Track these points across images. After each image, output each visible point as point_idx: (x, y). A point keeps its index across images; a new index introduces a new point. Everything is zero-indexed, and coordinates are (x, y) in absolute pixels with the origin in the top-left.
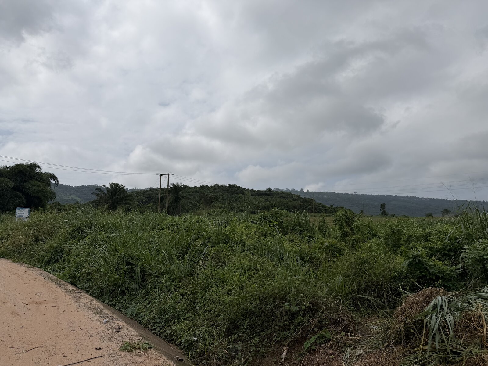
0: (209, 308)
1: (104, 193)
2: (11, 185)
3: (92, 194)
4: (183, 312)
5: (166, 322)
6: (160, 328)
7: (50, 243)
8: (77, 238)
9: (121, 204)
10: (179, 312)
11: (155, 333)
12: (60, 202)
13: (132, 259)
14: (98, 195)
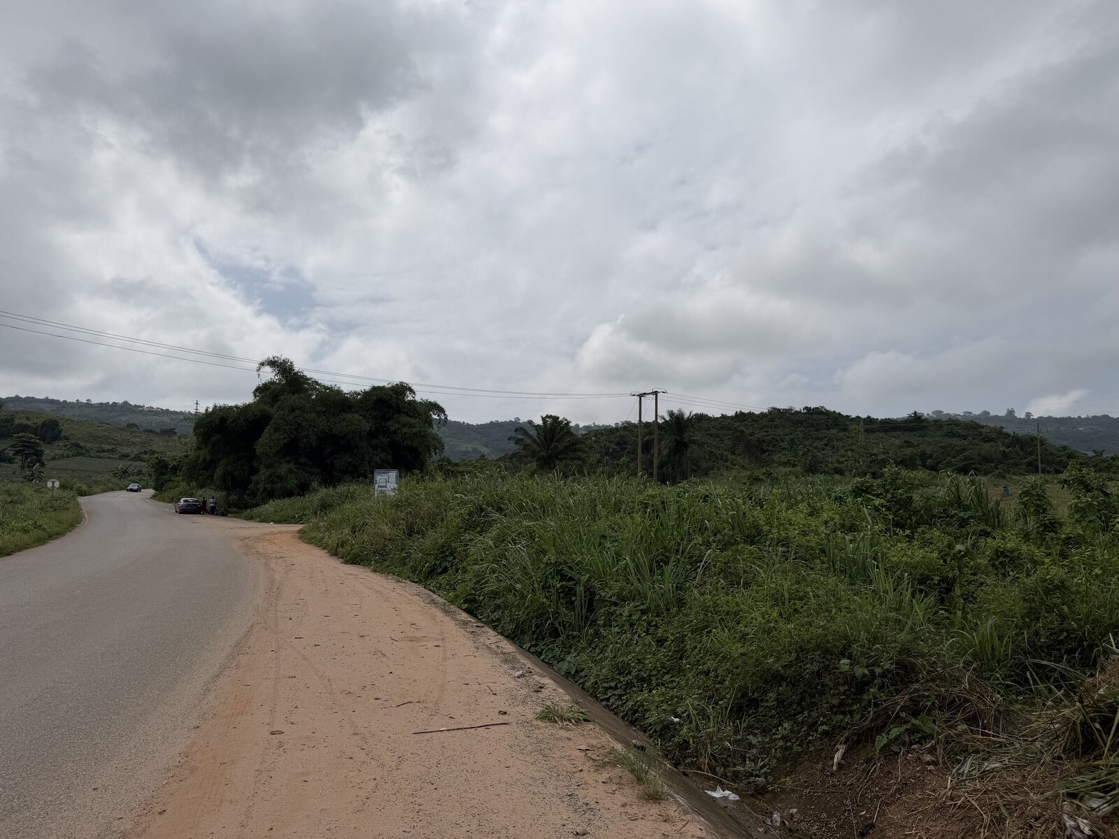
0: (705, 667)
1: (530, 436)
2: (366, 426)
3: (509, 439)
4: (659, 671)
5: (626, 688)
6: (617, 698)
7: (434, 538)
8: (479, 529)
9: (564, 458)
10: (651, 671)
11: (608, 706)
12: (450, 458)
13: (570, 568)
14: (518, 441)
